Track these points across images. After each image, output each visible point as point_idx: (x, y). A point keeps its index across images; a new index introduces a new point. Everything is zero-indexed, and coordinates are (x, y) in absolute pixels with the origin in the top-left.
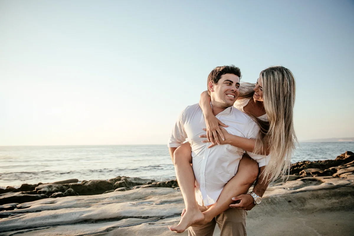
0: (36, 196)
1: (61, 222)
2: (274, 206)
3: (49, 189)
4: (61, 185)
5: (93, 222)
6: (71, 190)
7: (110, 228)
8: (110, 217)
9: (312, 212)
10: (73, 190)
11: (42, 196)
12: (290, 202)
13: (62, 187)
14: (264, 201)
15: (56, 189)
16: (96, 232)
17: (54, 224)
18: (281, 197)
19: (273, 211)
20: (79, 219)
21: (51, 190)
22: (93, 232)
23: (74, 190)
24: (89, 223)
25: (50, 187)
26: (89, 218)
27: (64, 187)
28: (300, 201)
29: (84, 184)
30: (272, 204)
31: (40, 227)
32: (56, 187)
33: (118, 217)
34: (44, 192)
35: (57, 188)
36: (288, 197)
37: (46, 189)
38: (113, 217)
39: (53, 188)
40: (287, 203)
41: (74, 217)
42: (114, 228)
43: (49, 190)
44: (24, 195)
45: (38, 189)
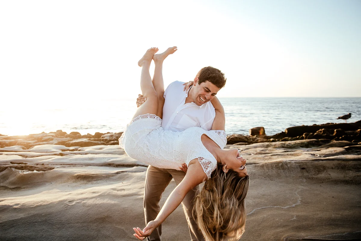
0: (97, 143)
1: (93, 163)
2: (282, 171)
5: (114, 166)
7: (120, 172)
8: (128, 164)
9: (321, 182)
12: (303, 169)
14: (274, 165)
15: (116, 138)
16: (109, 173)
17: (87, 164)
18: (295, 163)
19: (276, 176)
20: (105, 163)
22: (107, 173)
24: (112, 167)
25: (112, 136)
26: (112, 163)
28: (317, 170)
30: (281, 169)
31: (78, 165)
33: (133, 164)
34: (106, 140)
36: (304, 163)
37: (108, 138)
38: (130, 164)
40: (299, 169)
41: (103, 161)
42: (122, 172)
44: (88, 141)
45: (103, 137)
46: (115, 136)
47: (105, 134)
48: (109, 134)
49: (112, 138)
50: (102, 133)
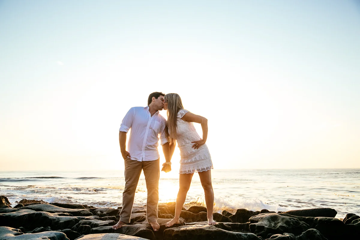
0: (237, 234)
3: (270, 222)
4: (296, 218)
6: (315, 232)
10: (318, 234)
11: (249, 235)
13: (297, 223)
15: (284, 225)
21: (274, 227)
23: (320, 232)
25: (274, 219)
27: (301, 222)
29: (349, 221)
32: (284, 220)
34: (261, 228)
35: (287, 222)
37: (264, 223)
39: (279, 223)
43: (270, 225)
44: (215, 229)
45: (252, 221)
46: (283, 219)
47: (258, 213)
48: (267, 215)
49: (276, 224)
50: (251, 212)
